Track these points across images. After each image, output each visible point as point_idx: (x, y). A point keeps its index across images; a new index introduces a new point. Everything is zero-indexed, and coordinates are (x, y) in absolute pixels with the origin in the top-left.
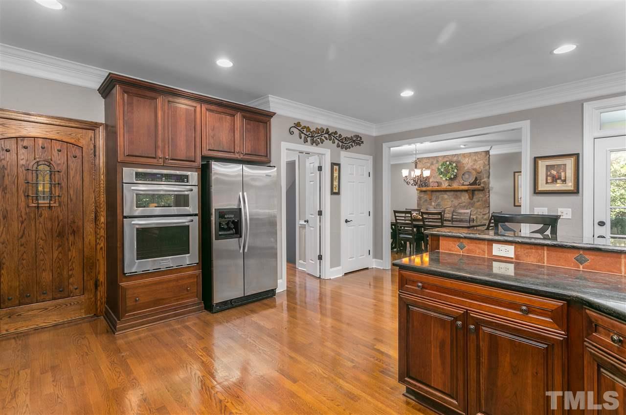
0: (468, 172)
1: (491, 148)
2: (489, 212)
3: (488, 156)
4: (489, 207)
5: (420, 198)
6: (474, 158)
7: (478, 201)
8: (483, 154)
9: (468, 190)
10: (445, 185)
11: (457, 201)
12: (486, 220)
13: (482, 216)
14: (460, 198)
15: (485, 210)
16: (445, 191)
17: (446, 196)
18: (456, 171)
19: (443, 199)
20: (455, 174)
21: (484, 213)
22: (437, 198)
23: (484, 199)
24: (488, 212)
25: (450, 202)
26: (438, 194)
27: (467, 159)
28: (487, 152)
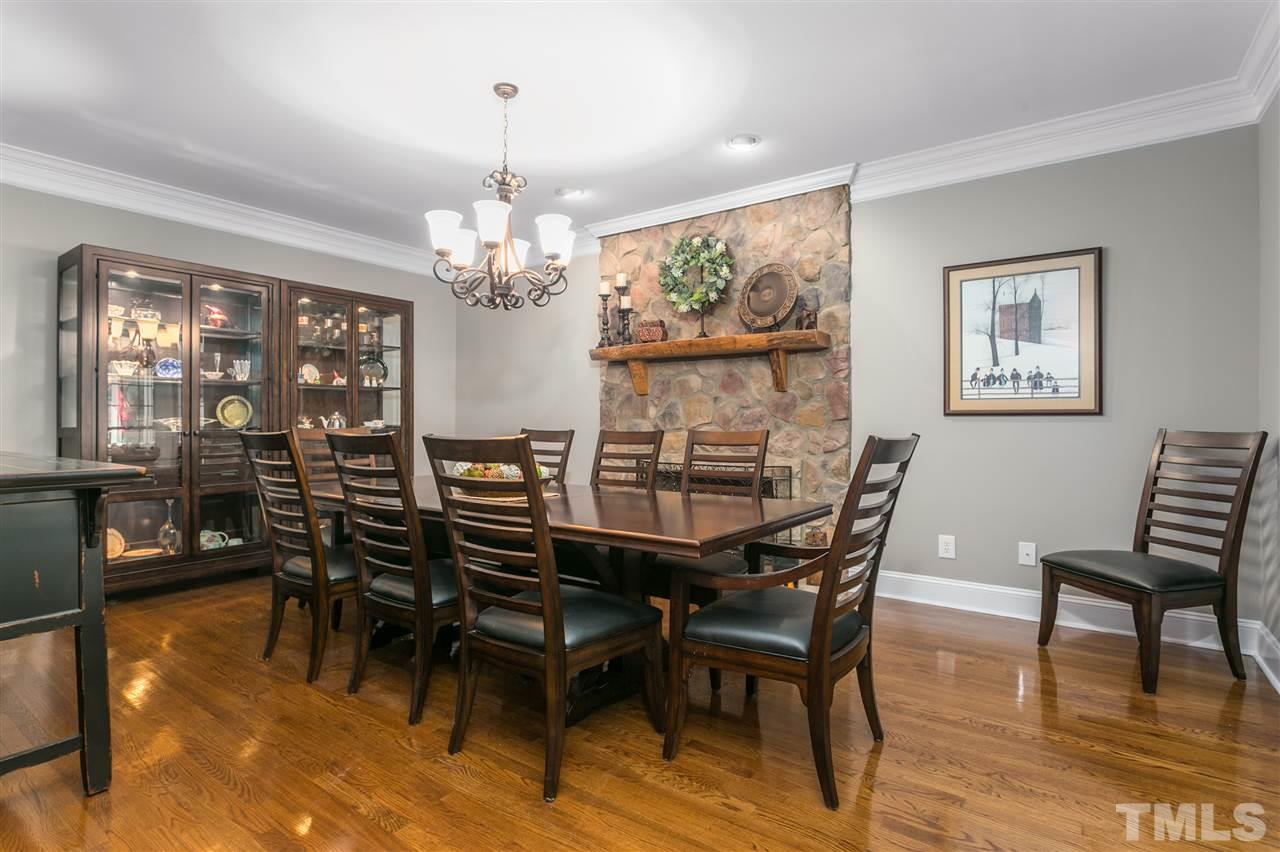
0: (771, 274)
1: (856, 172)
2: (848, 444)
3: (845, 207)
4: (848, 419)
5: (608, 391)
6: (794, 219)
7: (809, 397)
8: (828, 201)
9: (771, 351)
10: (688, 333)
11: (734, 400)
12: (837, 473)
13: (822, 458)
14: (743, 385)
15: (835, 435)
16: (690, 357)
17: (695, 381)
18: (725, 271)
19: (685, 390)
20: (721, 284)
21: (831, 444)
22: (665, 388)
23: (832, 385)
24: (843, 441)
25: (710, 403)
26: (667, 371)
27: (769, 227)
28: (842, 192)
